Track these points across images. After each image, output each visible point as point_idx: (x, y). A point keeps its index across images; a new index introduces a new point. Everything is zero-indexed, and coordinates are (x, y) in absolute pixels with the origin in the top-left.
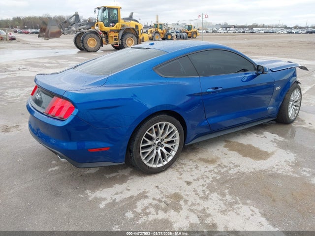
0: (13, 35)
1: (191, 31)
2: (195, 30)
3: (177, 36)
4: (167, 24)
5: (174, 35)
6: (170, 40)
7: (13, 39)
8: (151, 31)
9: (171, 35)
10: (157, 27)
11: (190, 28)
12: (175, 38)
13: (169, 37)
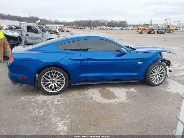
0: (69, 29)
1: (169, 28)
2: (172, 28)
3: (158, 31)
4: (158, 24)
5: (156, 31)
6: (153, 34)
7: (68, 31)
8: (141, 28)
9: (154, 31)
10: (145, 26)
11: (169, 27)
12: (156, 33)
13: (152, 32)
